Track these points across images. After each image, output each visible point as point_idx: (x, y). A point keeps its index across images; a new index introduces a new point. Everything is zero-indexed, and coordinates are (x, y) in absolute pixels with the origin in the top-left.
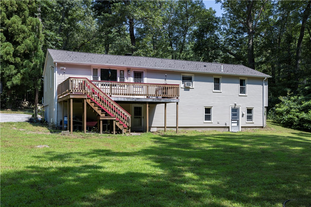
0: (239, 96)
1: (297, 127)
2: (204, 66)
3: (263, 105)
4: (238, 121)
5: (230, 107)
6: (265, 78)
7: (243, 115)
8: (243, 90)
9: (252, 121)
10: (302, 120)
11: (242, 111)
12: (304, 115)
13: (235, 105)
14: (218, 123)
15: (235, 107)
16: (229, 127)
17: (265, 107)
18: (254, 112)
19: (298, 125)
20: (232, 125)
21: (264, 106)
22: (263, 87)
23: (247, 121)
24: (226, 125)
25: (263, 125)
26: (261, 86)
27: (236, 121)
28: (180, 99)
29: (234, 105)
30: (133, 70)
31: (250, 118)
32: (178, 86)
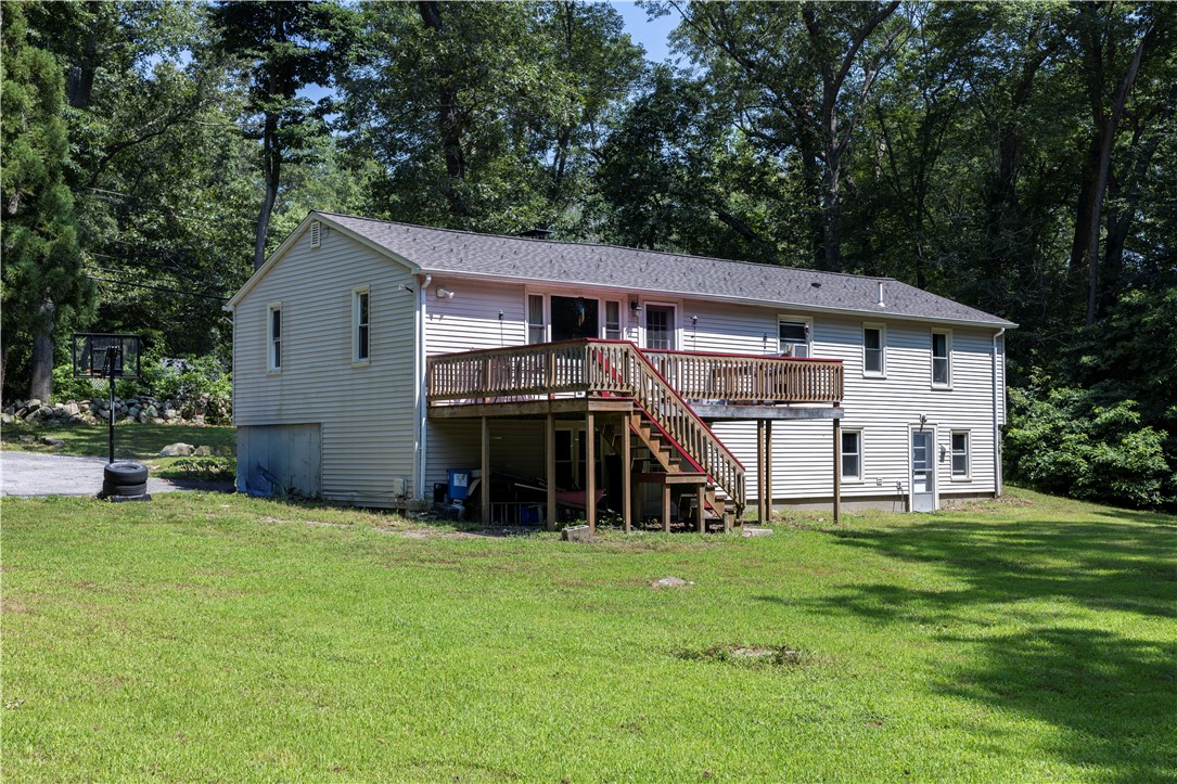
0: (933, 390)
1: (1089, 491)
2: (814, 285)
3: (994, 421)
4: (930, 476)
5: (910, 427)
6: (1000, 330)
7: (943, 453)
8: (940, 373)
9: (964, 474)
10: (1105, 470)
11: (942, 441)
12: (1106, 453)
13: (923, 420)
14: (879, 485)
15: (921, 429)
16: (906, 498)
17: (999, 426)
18: (972, 443)
19: (1091, 485)
20: (916, 491)
21: (998, 423)
22: (993, 361)
23: (954, 474)
24: (899, 489)
25: (996, 488)
26: (986, 357)
27: (924, 477)
28: (846, 411)
29: (919, 421)
30: (646, 303)
31: (960, 464)
32: (839, 364)
